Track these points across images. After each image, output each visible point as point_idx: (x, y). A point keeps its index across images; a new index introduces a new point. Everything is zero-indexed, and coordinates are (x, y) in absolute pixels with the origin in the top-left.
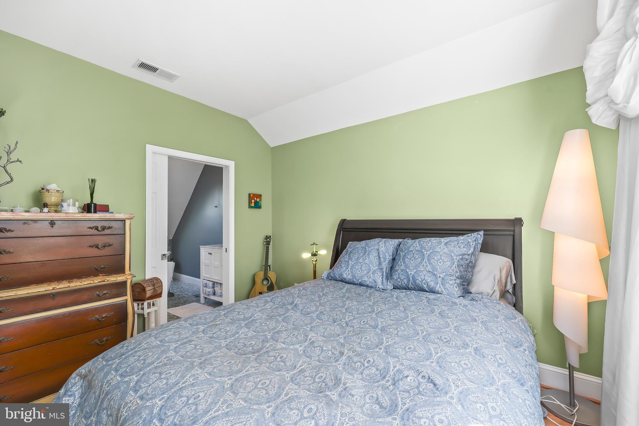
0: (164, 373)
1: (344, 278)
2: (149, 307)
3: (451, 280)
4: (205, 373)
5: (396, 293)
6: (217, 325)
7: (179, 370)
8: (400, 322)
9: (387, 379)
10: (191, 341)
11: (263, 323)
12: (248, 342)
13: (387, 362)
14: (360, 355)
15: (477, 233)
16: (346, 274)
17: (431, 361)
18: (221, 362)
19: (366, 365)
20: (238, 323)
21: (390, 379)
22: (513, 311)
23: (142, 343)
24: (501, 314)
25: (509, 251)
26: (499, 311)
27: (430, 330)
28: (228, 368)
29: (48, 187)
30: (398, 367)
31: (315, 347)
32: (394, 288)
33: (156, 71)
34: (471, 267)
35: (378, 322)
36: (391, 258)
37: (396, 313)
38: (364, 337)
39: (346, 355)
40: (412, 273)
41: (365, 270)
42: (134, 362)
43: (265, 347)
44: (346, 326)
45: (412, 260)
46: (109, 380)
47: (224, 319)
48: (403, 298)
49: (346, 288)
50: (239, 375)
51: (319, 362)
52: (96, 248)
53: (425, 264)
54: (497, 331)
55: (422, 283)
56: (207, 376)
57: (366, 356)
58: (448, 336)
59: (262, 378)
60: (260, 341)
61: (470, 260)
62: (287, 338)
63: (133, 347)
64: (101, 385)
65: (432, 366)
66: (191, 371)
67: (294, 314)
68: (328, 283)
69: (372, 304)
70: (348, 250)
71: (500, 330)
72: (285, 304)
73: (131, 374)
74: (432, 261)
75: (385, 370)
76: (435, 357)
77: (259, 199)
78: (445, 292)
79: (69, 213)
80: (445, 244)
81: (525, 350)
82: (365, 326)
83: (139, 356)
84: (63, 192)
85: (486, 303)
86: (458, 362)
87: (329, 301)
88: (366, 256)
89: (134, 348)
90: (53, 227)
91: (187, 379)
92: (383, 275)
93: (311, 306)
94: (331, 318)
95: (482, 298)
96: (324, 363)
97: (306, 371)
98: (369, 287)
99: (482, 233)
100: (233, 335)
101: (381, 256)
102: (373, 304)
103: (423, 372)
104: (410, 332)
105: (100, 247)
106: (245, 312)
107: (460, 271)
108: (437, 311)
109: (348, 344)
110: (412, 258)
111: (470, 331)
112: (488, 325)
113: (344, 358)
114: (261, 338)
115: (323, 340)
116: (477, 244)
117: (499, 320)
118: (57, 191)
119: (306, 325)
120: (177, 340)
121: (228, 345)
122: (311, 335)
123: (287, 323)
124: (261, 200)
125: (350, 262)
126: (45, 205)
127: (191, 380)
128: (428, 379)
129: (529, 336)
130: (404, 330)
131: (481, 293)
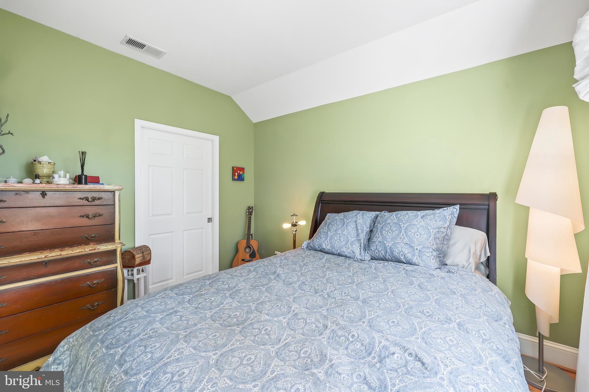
0: (149, 346)
1: (323, 248)
2: (138, 273)
3: (428, 252)
4: (190, 347)
5: (374, 263)
6: (202, 295)
7: (164, 343)
8: (381, 294)
9: (373, 355)
10: (176, 312)
11: (247, 293)
12: (232, 313)
13: (372, 337)
14: (343, 329)
15: (453, 207)
16: (325, 244)
17: (416, 336)
18: (207, 334)
19: (351, 339)
20: (223, 293)
21: (376, 356)
22: (488, 283)
23: (128, 313)
24: (478, 286)
25: (484, 225)
26: (476, 283)
27: (412, 303)
28: (213, 341)
29: (40, 159)
30: (383, 343)
31: (298, 319)
32: (371, 259)
33: (143, 48)
34: (447, 240)
35: (359, 294)
36: (368, 229)
37: (375, 285)
38: (347, 309)
39: (329, 328)
40: (390, 245)
41: (344, 241)
42: (120, 334)
43: (249, 318)
44: (328, 298)
45: (390, 233)
46: (95, 351)
47: (209, 289)
48: (381, 269)
49: (325, 258)
50: (224, 350)
51: (303, 335)
52: (87, 218)
53: (402, 237)
54: (477, 304)
55: (399, 255)
56: (192, 351)
57: (350, 330)
58: (430, 310)
59: (247, 353)
60: (244, 312)
61: (446, 233)
62: (271, 309)
63: (119, 317)
64: (87, 356)
65: (417, 342)
66: (176, 345)
67: (277, 284)
68: (308, 252)
69: (351, 275)
70: (327, 221)
71: (479, 303)
72: (267, 273)
73: (117, 346)
74: (409, 233)
75: (370, 346)
76: (419, 332)
77: (242, 172)
78: (422, 264)
79: (60, 184)
80: (422, 218)
81: (505, 324)
82: (347, 297)
83: (125, 327)
84: (55, 164)
85: (462, 275)
86: (443, 338)
87: (310, 271)
88: (344, 228)
89: (121, 319)
90: (44, 198)
91: (172, 353)
92: (361, 246)
93: (292, 276)
94: (312, 289)
95: (458, 270)
96: (308, 336)
97: (290, 345)
98: (348, 258)
99: (458, 207)
100: (218, 306)
101: (359, 228)
102: (353, 274)
103: (409, 348)
104: (391, 305)
105: (90, 217)
106: (230, 282)
107: (437, 244)
108: (416, 283)
109: (332, 316)
110: (389, 230)
111: (451, 305)
112: (467, 298)
113: (328, 331)
114: (246, 309)
115: (306, 312)
116: (453, 217)
117: (477, 292)
118: (48, 163)
119: (289, 296)
120: (163, 310)
121: (213, 316)
122: (294, 306)
123: (271, 293)
124: (243, 173)
125: (329, 233)
126: (37, 177)
127: (176, 354)
128: (415, 356)
129: (506, 308)
130: (386, 303)
131: (457, 265)
